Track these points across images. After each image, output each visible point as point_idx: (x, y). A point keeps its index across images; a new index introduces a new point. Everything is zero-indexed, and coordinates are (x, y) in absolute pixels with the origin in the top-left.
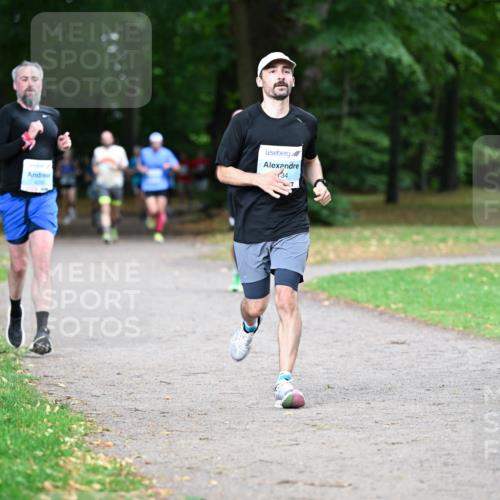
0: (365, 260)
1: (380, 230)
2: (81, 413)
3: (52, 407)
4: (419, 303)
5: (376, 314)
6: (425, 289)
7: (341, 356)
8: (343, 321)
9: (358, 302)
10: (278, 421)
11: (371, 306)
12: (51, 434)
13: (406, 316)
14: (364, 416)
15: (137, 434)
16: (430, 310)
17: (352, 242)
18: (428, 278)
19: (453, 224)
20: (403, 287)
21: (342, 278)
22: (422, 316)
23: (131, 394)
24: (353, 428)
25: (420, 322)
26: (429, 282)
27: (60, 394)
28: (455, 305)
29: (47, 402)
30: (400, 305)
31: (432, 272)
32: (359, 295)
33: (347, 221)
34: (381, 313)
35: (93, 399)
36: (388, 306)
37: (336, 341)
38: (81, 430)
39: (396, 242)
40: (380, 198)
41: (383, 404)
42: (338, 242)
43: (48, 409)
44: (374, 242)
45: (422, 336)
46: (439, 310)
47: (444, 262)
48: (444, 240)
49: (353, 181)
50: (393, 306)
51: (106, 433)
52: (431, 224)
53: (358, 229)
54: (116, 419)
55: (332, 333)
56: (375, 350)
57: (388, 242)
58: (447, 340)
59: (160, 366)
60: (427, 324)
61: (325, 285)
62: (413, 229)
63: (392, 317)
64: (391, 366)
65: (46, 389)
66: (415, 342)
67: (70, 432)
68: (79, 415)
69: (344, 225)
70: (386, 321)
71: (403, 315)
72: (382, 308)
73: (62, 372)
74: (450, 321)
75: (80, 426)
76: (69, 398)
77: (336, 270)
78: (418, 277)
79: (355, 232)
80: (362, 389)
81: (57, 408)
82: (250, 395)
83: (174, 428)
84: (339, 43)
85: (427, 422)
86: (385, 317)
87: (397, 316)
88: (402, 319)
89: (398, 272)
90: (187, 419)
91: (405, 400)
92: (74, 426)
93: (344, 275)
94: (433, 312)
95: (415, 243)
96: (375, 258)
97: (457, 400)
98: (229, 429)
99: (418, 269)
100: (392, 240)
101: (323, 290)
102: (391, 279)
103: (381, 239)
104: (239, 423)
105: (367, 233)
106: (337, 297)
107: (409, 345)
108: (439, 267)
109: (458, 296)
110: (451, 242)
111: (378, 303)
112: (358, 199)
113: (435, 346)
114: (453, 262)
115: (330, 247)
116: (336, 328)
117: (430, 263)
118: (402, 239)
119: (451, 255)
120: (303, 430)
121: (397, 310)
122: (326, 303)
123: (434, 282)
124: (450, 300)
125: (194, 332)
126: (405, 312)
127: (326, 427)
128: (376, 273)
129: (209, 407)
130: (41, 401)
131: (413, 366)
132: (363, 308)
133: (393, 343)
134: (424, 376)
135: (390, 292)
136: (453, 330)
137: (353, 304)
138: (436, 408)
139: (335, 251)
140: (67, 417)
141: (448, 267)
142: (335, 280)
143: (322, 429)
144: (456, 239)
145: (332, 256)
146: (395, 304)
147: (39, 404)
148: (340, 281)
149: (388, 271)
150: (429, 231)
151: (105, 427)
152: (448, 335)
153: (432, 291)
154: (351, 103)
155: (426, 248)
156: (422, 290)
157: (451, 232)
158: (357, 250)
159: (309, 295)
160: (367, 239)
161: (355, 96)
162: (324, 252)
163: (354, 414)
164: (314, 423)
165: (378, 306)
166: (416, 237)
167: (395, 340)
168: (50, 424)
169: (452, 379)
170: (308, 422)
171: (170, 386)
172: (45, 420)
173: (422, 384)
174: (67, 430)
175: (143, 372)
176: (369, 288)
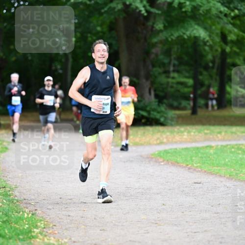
0: (181, 142)
1: (188, 128)
2: (42, 217)
3: (28, 214)
4: (208, 163)
5: (187, 169)
6: (211, 157)
7: (170, 189)
8: (171, 172)
9: (178, 163)
10: (139, 221)
11: (184, 165)
12: (27, 228)
13: (201, 170)
14: (181, 219)
15: (70, 228)
16: (213, 167)
17: (175, 134)
18: (212, 151)
19: (225, 125)
20: (200, 156)
21: (170, 151)
22: (210, 170)
23: (67, 208)
24: (175, 225)
25: (208, 173)
26: (212, 153)
27: (32, 208)
28: (225, 165)
29: (25, 212)
30: (199, 164)
31: (214, 148)
32: (178, 159)
33: (173, 123)
34: (189, 169)
35: (48, 210)
36: (193, 164)
37: (167, 182)
38: (42, 226)
39: (196, 133)
40: (189, 112)
41: (190, 213)
42: (168, 134)
43: (26, 215)
44: (186, 134)
45: (209, 180)
46: (217, 167)
47: (220, 143)
48: (220, 133)
49: (175, 104)
50: (195, 165)
51: (54, 227)
52: (214, 125)
53: (178, 127)
54: (59, 220)
55: (165, 178)
56: (186, 187)
57: (192, 134)
58: (222, 182)
59: (81, 194)
60: (211, 174)
61: (162, 155)
62: (205, 127)
63: (195, 170)
64: (194, 195)
65: (25, 206)
66: (206, 183)
67: (37, 227)
68: (41, 218)
69: (172, 125)
70: (191, 172)
71: (200, 169)
72: (190, 166)
73: (33, 197)
74: (222, 172)
75: (42, 223)
76: (36, 210)
77: (167, 147)
78: (207, 151)
79: (176, 129)
80: (179, 206)
81: (30, 215)
82: (125, 209)
83: (88, 225)
84: (172, 35)
85: (212, 222)
86: (192, 170)
87: (197, 170)
88: (200, 171)
89: (198, 148)
90: (94, 220)
91: (201, 211)
92: (39, 224)
93: (171, 149)
94: (214, 168)
95: (206, 134)
96: (186, 142)
97: (226, 211)
98: (115, 225)
99: (207, 147)
100: (194, 132)
101: (161, 157)
102: (194, 152)
103: (189, 132)
104: (119, 222)
105: (182, 129)
106: (168, 160)
107: (203, 184)
108: (218, 146)
109: (227, 160)
110: (223, 134)
111: (188, 163)
112: (178, 112)
113: (216, 184)
114: (224, 143)
115: (164, 136)
116: (167, 176)
117: (213, 144)
118: (199, 132)
119: (223, 140)
120: (151, 226)
121: (197, 167)
122: (162, 163)
123: (215, 153)
124: (223, 162)
125: (97, 178)
126: (201, 168)
127: (162, 224)
128: (186, 149)
129: (105, 215)
130: (22, 211)
131: (205, 194)
132: (180, 166)
133: (195, 183)
134: (210, 199)
135: (194, 158)
136: (224, 177)
137: (175, 164)
138: (216, 215)
139: (167, 138)
140: (35, 219)
141: (222, 146)
142: (166, 152)
143: (160, 225)
144: (226, 132)
145: (165, 140)
146: (196, 164)
147: (21, 213)
148: (169, 153)
149: (192, 148)
150: (212, 128)
151: (54, 224)
152: (222, 179)
153: (214, 157)
154: (174, 66)
155: (211, 136)
156: (209, 157)
157: (223, 129)
158: (178, 138)
159: (154, 160)
160: (183, 132)
161: (176, 62)
162: (161, 139)
163: (176, 218)
164: (156, 222)
165: (187, 165)
166: (206, 131)
167: (196, 182)
168: (27, 223)
169: (224, 201)
170: (153, 222)
171: (86, 204)
172: (24, 221)
173: (209, 203)
174: (35, 225)
175: (73, 197)
176: (183, 156)
